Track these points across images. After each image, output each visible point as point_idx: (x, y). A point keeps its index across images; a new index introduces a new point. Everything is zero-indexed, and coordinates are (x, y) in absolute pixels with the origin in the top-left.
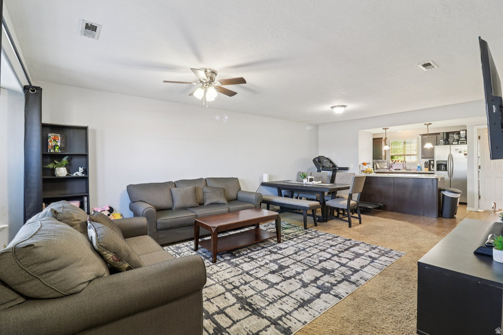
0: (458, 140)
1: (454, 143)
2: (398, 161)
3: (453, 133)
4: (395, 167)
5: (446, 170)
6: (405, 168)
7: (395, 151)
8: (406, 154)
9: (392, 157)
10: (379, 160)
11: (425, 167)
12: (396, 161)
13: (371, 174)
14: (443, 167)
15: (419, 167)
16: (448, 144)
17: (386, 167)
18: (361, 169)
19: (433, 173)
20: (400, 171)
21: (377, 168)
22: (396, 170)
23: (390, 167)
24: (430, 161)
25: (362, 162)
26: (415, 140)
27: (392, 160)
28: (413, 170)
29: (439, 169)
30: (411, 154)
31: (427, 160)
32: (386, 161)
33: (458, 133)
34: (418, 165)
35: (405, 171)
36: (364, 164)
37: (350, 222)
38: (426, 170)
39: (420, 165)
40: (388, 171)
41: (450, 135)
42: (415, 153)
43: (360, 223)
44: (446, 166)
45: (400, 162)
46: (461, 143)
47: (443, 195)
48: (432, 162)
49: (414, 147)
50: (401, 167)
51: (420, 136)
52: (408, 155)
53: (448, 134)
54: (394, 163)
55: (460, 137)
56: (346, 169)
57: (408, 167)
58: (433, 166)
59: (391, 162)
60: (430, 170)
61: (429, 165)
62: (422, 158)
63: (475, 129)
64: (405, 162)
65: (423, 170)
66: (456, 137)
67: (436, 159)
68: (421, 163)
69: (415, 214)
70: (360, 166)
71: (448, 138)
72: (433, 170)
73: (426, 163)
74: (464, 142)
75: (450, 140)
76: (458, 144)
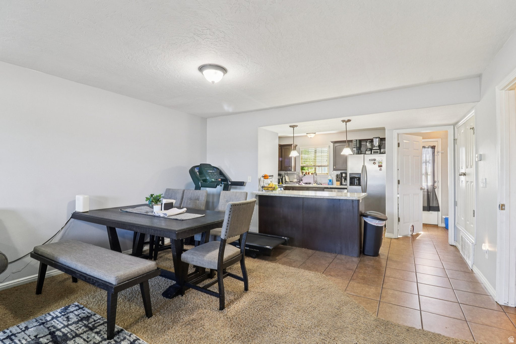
0: (371, 150)
1: (367, 152)
2: (309, 173)
3: (366, 140)
4: (305, 180)
5: (359, 184)
6: (316, 182)
7: (306, 160)
8: (317, 164)
9: (302, 168)
10: (289, 172)
11: (337, 181)
12: (306, 173)
13: (274, 192)
14: (356, 181)
15: (330, 181)
16: (361, 154)
17: (295, 180)
18: (262, 184)
19: (346, 189)
20: (311, 185)
21: (286, 182)
22: (306, 183)
23: (300, 180)
24: (342, 174)
25: (263, 174)
26: (326, 149)
27: (302, 172)
28: (324, 184)
29: (352, 184)
30: (323, 164)
31: (339, 172)
32: (296, 173)
33: (371, 141)
34: (330, 178)
35: (315, 185)
36: (265, 177)
37: (221, 296)
38: (336, 184)
39: (331, 179)
40: (297, 185)
41: (362, 143)
42: (326, 164)
43: (246, 289)
44: (359, 179)
45: (310, 174)
46: (374, 152)
47: (365, 223)
48: (344, 175)
49: (325, 157)
50: (312, 181)
51: (332, 144)
52: (319, 166)
53: (360, 141)
54: (305, 175)
55: (373, 146)
56: (241, 184)
57: (319, 181)
58: (346, 179)
59: (301, 174)
60: (341, 184)
61: (340, 178)
62: (334, 170)
63: (395, 133)
64: (316, 175)
65: (334, 183)
66: (369, 145)
67: (349, 172)
68: (333, 176)
69: (330, 251)
70: (260, 180)
71: (360, 147)
72: (344, 184)
73: (337, 176)
74: (377, 152)
75: (363, 149)
76: (371, 154)
